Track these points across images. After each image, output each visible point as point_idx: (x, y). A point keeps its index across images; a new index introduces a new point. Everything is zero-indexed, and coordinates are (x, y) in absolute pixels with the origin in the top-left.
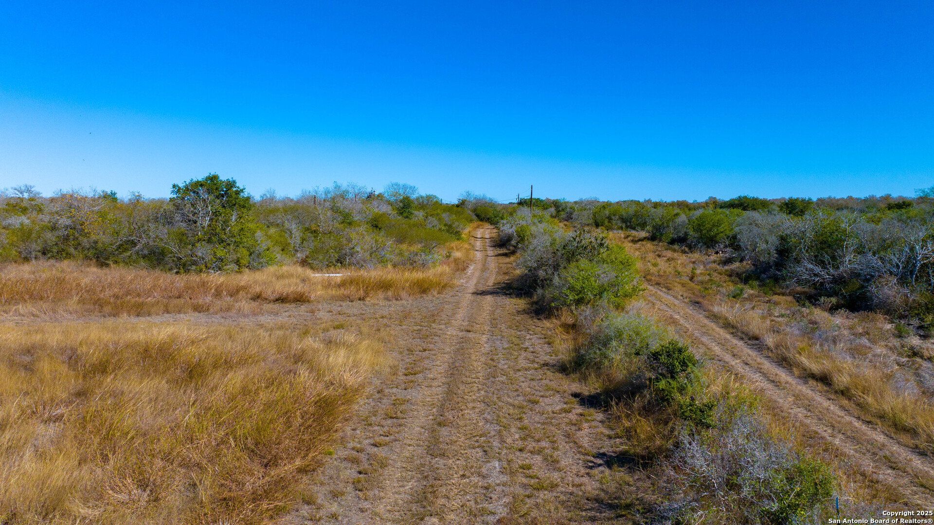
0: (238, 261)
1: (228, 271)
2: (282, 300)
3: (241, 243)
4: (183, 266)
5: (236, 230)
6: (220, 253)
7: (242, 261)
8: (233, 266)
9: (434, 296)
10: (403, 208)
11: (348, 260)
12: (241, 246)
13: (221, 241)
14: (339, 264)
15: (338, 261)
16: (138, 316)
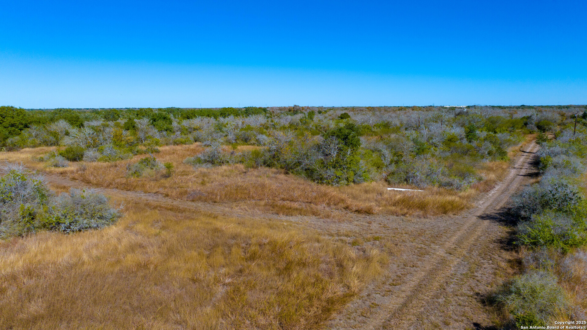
0: (348, 179)
1: (342, 184)
2: (358, 211)
3: (350, 168)
4: (321, 180)
5: (349, 161)
6: (338, 174)
7: (350, 179)
8: (345, 182)
9: (450, 217)
10: (470, 132)
11: (411, 181)
12: (350, 170)
13: (340, 166)
14: (405, 183)
15: (406, 180)
16: (287, 215)
